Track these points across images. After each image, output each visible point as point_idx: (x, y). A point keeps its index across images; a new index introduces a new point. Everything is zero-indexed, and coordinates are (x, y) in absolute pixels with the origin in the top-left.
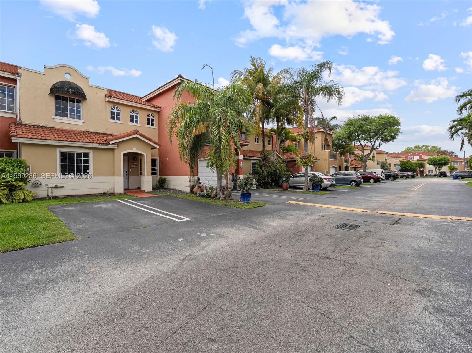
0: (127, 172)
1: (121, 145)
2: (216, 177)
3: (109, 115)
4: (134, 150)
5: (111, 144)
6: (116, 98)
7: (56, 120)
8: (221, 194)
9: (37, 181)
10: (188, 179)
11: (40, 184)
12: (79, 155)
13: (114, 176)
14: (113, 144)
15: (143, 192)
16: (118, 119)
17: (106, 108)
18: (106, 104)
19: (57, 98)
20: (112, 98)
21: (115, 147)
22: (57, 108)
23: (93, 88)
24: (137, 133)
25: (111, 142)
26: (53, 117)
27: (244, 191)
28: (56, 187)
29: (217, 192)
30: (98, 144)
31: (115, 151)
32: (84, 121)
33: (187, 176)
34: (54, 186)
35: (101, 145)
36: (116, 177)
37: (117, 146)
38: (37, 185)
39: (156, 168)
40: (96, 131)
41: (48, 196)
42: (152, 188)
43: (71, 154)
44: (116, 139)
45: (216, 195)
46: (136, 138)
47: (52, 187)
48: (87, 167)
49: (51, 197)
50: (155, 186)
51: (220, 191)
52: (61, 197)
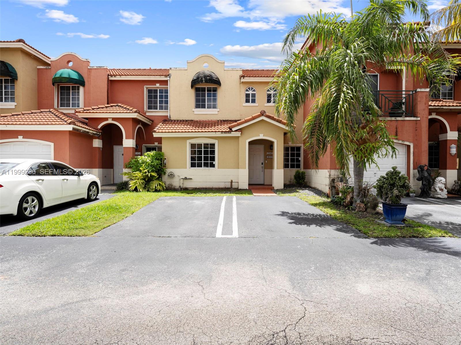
0: (262, 164)
1: (245, 132)
2: (353, 172)
3: (244, 99)
4: (261, 137)
5: (234, 131)
6: (249, 77)
7: (195, 113)
8: (358, 202)
9: (171, 172)
10: (328, 174)
11: (174, 176)
12: (206, 146)
13: (239, 168)
14: (236, 131)
15: (272, 190)
16: (254, 101)
17: (240, 91)
18: (240, 87)
19: (197, 90)
20: (245, 78)
21: (238, 134)
22: (197, 101)
23: (228, 71)
24: (263, 115)
25: (234, 129)
26: (194, 110)
27: (388, 200)
28: (186, 178)
29: (352, 198)
30: (221, 133)
31: (240, 138)
32: (218, 110)
33: (327, 170)
34: (184, 178)
35: (224, 133)
36: (240, 170)
37: (240, 133)
38: (172, 176)
39: (300, 159)
40: (230, 119)
41: (180, 187)
42: (284, 185)
43: (200, 146)
44: (238, 125)
45: (351, 203)
46: (263, 120)
47: (183, 179)
48: (213, 159)
49: (182, 188)
50: (288, 183)
51: (358, 196)
52: (190, 189)
